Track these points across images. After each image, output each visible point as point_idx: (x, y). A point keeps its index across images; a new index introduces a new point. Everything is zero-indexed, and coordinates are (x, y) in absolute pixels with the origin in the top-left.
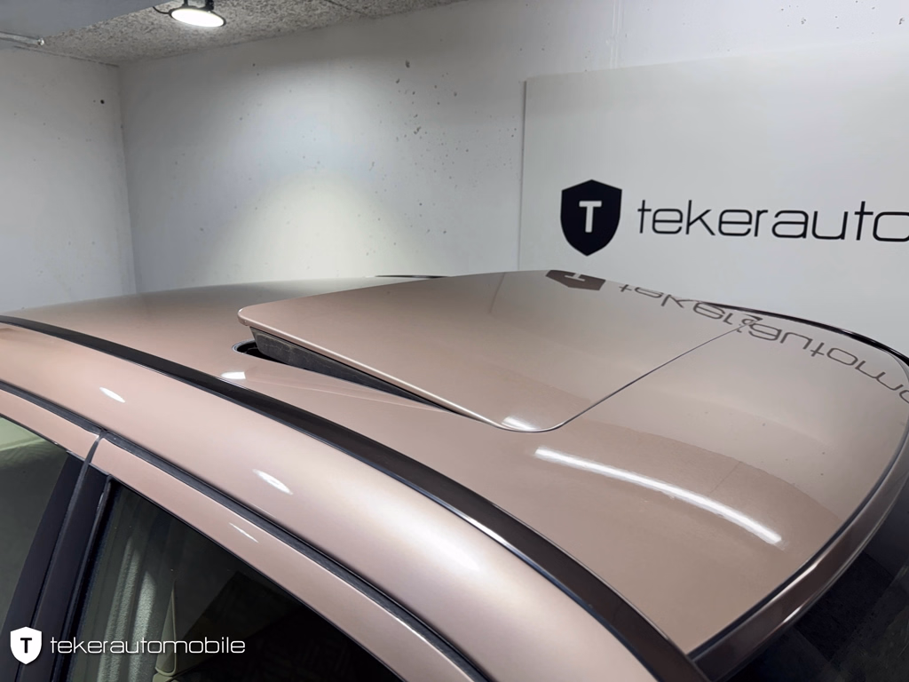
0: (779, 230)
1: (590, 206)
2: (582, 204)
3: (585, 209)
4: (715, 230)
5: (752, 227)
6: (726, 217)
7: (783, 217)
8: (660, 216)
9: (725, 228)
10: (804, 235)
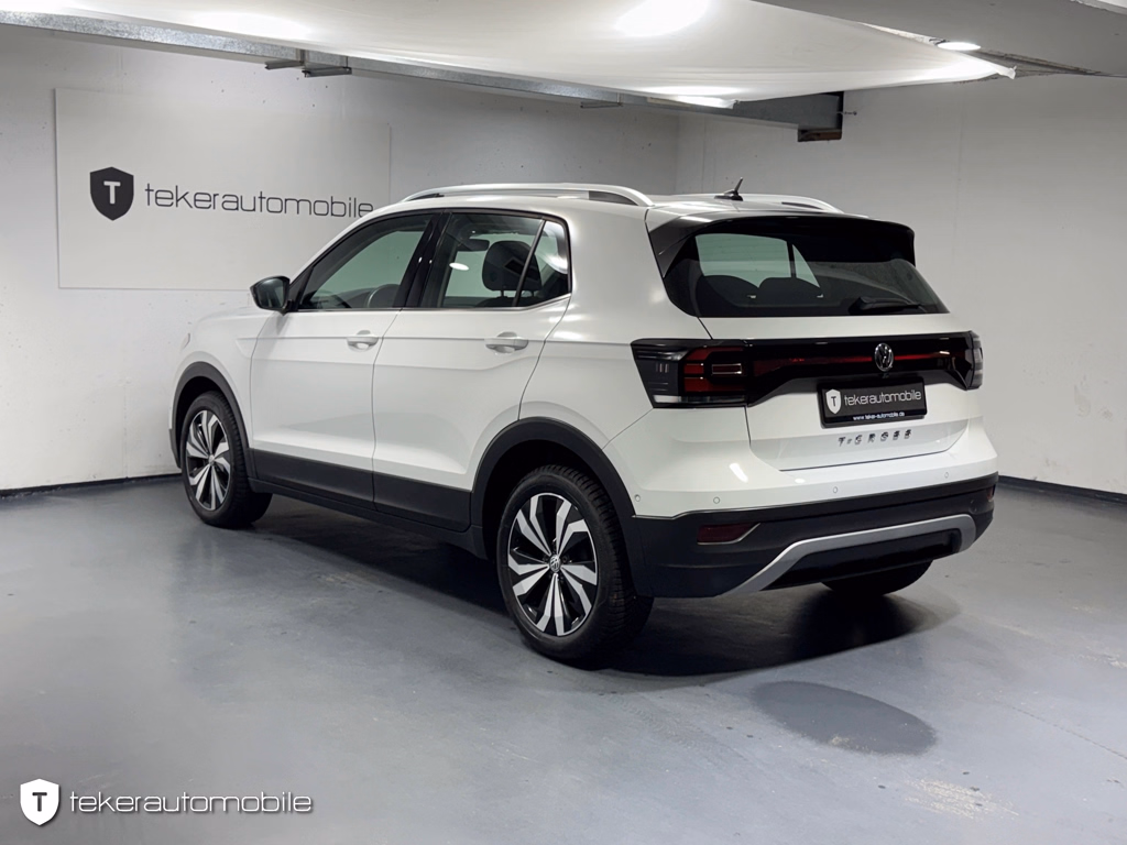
0: (226, 205)
1: (112, 185)
2: (106, 183)
3: (108, 187)
4: (192, 203)
5: (212, 203)
6: (198, 197)
7: (227, 198)
8: (159, 195)
9: (198, 204)
10: (237, 209)
